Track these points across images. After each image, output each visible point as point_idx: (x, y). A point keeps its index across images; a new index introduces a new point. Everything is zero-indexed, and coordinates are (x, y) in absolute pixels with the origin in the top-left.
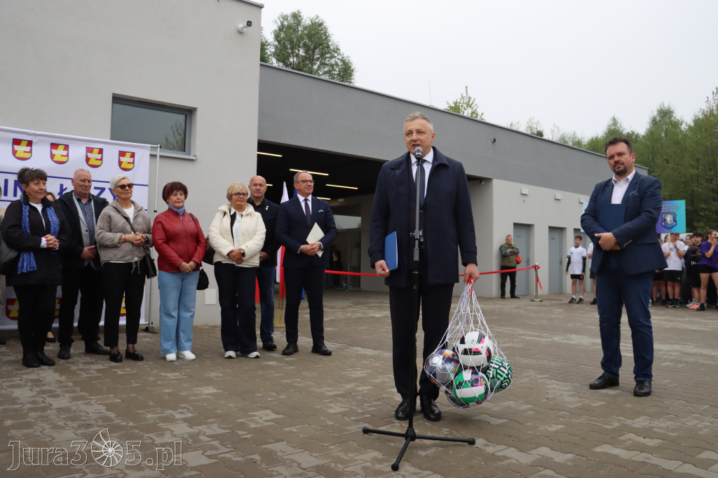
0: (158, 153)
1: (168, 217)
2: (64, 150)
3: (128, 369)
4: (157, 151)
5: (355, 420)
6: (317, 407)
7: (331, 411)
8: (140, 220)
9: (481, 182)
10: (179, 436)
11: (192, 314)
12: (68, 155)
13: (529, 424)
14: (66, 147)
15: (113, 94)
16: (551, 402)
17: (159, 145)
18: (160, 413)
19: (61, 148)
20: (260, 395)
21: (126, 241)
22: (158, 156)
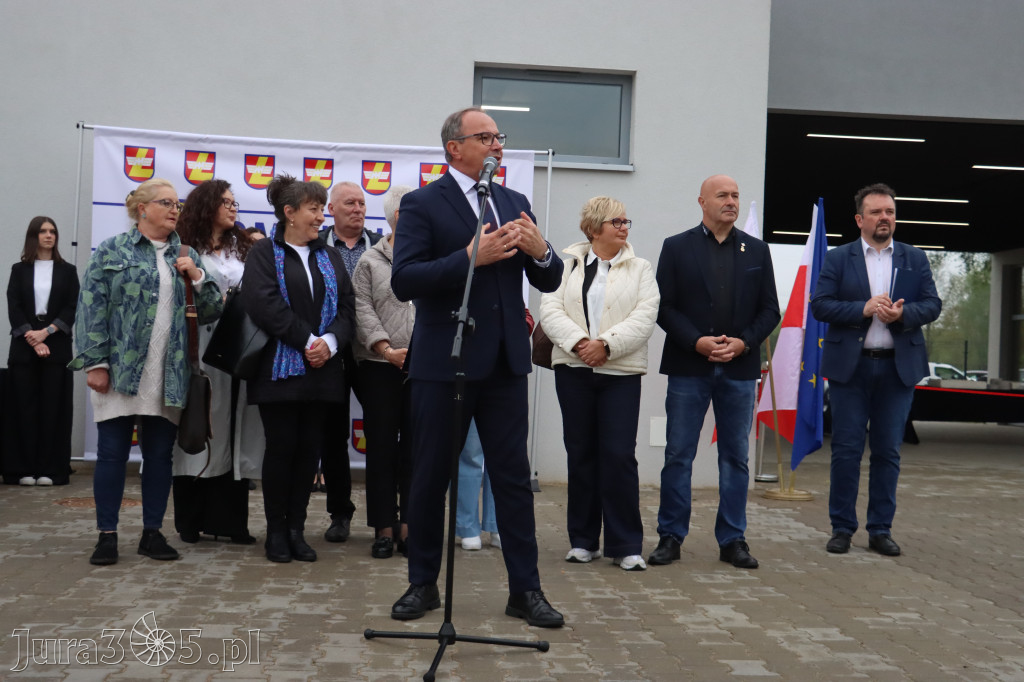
0: (550, 163)
2: (385, 170)
4: (547, 160)
12: (389, 180)
14: (388, 166)
15: (476, 63)
17: (551, 151)
19: (379, 167)
22: (550, 170)
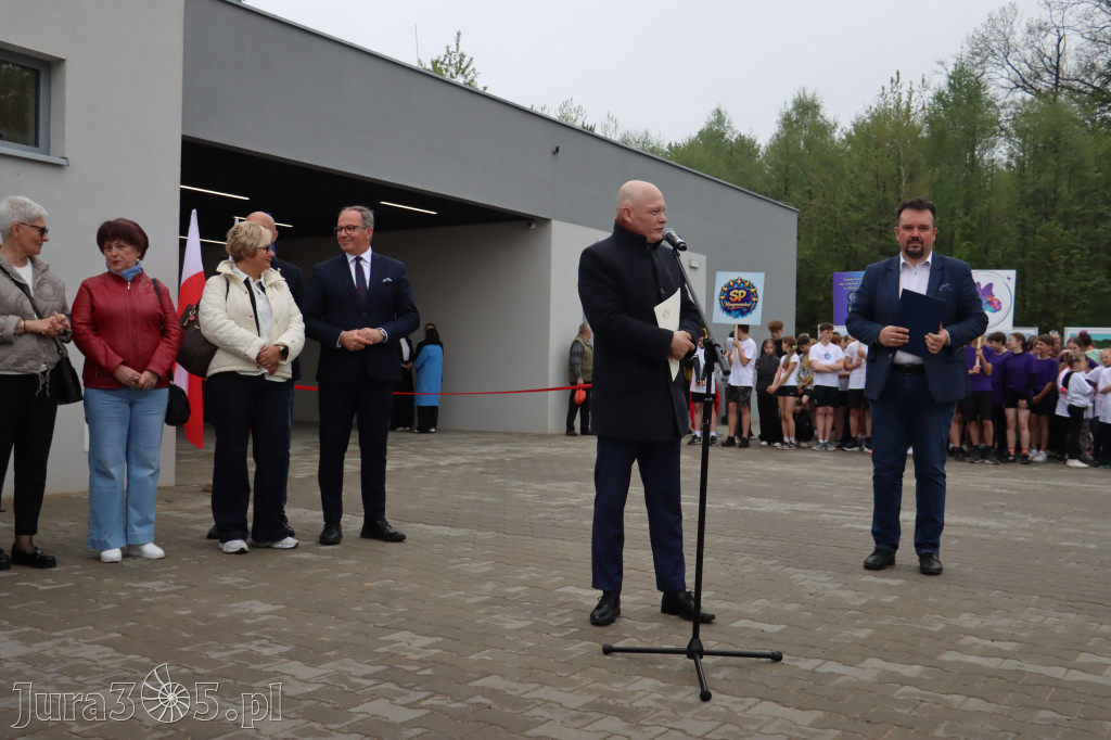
1: (105, 285)
3: (50, 581)
5: (564, 637)
6: (478, 621)
7: (508, 626)
8: (47, 289)
9: (530, 225)
10: (313, 680)
11: (152, 472)
13: (819, 629)
16: (820, 599)
18: (223, 651)
20: (359, 608)
21: (26, 332)
